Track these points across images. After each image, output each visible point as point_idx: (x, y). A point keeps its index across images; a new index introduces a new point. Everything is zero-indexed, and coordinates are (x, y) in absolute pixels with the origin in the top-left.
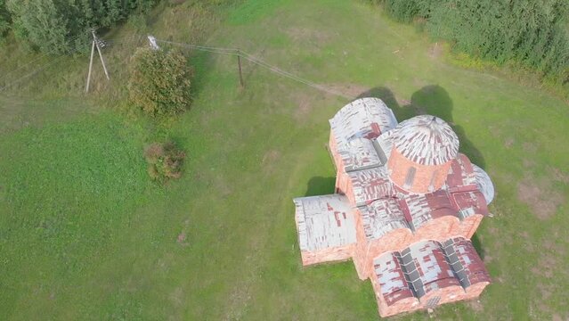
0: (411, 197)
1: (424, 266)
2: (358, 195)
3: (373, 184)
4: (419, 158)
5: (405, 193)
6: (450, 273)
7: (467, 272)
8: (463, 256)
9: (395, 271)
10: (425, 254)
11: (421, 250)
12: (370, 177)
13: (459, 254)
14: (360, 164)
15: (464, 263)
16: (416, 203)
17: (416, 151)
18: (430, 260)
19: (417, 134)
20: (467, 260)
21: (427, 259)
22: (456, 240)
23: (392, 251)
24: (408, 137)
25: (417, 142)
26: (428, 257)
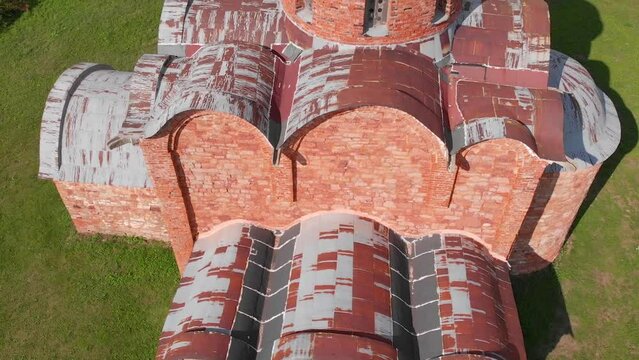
1: (308, 280)
2: (170, 23)
5: (305, 41)
6: (384, 325)
7: (448, 341)
8: (453, 291)
9: (221, 274)
10: (330, 246)
11: (324, 236)
13: (445, 282)
15: (447, 310)
16: (321, 68)
18: (334, 266)
20: (461, 304)
21: (327, 261)
22: (451, 240)
23: (248, 223)
26: (333, 256)
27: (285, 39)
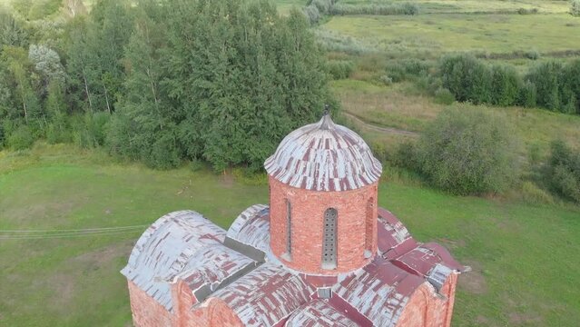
0: (344, 283)
3: (268, 289)
4: (336, 181)
5: (331, 281)
12: (254, 283)
14: (221, 275)
16: (360, 289)
17: (326, 170)
19: (312, 144)
24: (299, 155)
25: (321, 156)
27: (314, 289)
